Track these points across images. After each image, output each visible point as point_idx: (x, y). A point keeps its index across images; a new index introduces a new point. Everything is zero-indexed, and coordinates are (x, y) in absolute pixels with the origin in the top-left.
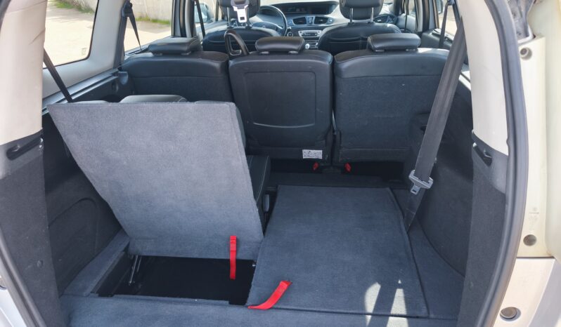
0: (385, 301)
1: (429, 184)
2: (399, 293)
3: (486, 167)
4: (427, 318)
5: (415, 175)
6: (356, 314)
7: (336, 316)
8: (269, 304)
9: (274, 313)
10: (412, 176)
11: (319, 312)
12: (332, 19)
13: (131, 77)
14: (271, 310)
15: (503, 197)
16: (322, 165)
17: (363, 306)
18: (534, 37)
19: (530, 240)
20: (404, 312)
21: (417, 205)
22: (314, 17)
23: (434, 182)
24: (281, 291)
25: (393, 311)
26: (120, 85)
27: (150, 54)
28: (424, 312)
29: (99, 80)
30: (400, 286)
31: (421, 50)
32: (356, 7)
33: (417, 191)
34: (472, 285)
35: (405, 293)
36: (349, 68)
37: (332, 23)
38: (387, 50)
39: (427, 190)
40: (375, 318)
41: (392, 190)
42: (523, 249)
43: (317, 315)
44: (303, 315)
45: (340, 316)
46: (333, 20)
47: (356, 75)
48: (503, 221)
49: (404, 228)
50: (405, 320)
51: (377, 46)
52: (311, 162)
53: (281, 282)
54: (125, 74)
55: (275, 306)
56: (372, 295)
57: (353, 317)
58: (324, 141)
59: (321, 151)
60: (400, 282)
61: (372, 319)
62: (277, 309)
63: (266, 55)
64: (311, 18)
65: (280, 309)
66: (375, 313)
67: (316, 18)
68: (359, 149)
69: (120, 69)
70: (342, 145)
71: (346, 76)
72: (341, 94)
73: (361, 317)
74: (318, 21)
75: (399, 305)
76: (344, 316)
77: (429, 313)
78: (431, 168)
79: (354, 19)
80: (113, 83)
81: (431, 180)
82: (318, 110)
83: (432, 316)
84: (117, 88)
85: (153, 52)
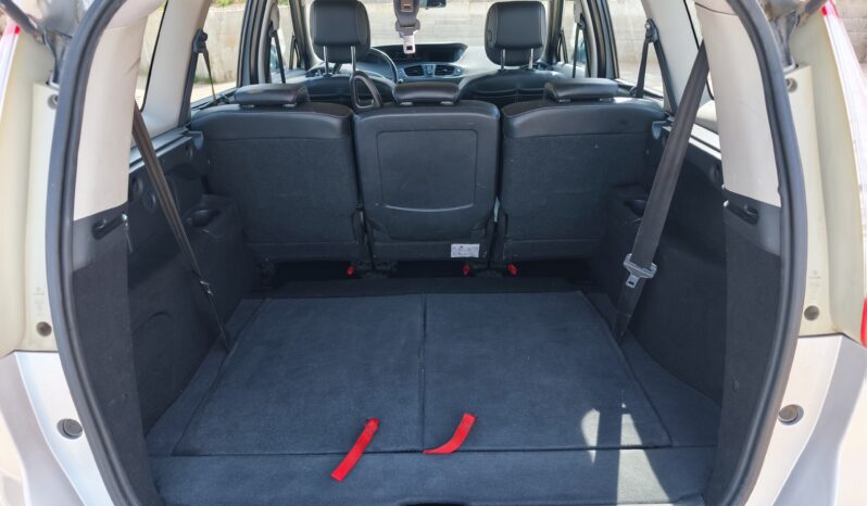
0: (609, 431)
1: (650, 272)
2: (627, 420)
3: (750, 227)
4: (670, 447)
5: (632, 260)
6: (575, 449)
7: (549, 454)
8: (452, 445)
9: (462, 456)
10: (627, 263)
11: (524, 451)
12: (460, 68)
13: (207, 139)
14: (456, 455)
15: (778, 260)
16: (476, 267)
17: (581, 438)
18: (797, 66)
19: (812, 314)
20: (637, 441)
21: (633, 303)
22: (434, 65)
23: (658, 268)
24: (468, 426)
25: (624, 441)
26: (194, 148)
27: (235, 107)
28: (664, 440)
29: (168, 141)
30: (626, 411)
31: (619, 100)
32: (508, 48)
33: (635, 283)
34: (737, 385)
35: (634, 418)
36: (524, 125)
37: (461, 73)
38: (575, 100)
39: (648, 281)
40: (602, 452)
41: (585, 293)
42: (806, 326)
43: (522, 454)
44: (501, 456)
45: (553, 454)
46: (462, 71)
47: (532, 134)
48: (778, 290)
49: (613, 340)
50: (641, 452)
51: (561, 94)
52: (462, 261)
53: (465, 415)
54: (199, 135)
55: (461, 448)
56: (591, 425)
57: (571, 454)
58: (483, 231)
59: (478, 246)
60: (624, 406)
61: (597, 454)
62: (463, 451)
63: (408, 106)
64: (431, 67)
65: (469, 451)
66: (601, 446)
67: (438, 66)
68: (531, 241)
69: (190, 127)
70: (508, 236)
71: (519, 135)
72: (512, 161)
73: (582, 453)
74: (440, 71)
75: (629, 433)
76: (559, 453)
77: (672, 441)
78: (655, 250)
79: (507, 65)
80: (187, 146)
81: (654, 267)
82: (478, 184)
83: (676, 443)
84: (191, 153)
85: (242, 104)
